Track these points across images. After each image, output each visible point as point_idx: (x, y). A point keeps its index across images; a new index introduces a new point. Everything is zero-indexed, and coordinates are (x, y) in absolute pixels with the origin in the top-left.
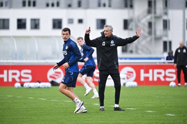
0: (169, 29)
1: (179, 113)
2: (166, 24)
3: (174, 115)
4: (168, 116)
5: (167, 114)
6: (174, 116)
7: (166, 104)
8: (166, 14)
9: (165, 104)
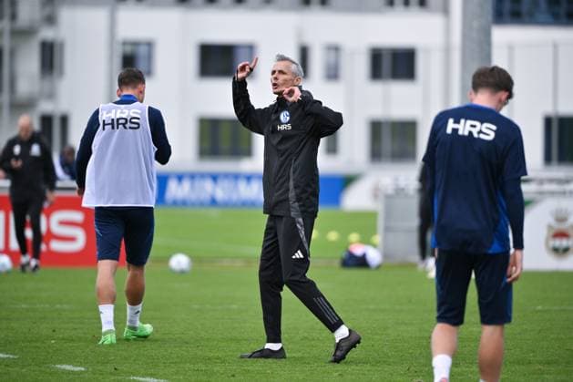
0: (61, 73)
1: (98, 362)
2: (50, 57)
3: (83, 369)
4: (63, 373)
5: (58, 366)
6: (82, 372)
7: (54, 331)
8: (51, 20)
9: (51, 331)
